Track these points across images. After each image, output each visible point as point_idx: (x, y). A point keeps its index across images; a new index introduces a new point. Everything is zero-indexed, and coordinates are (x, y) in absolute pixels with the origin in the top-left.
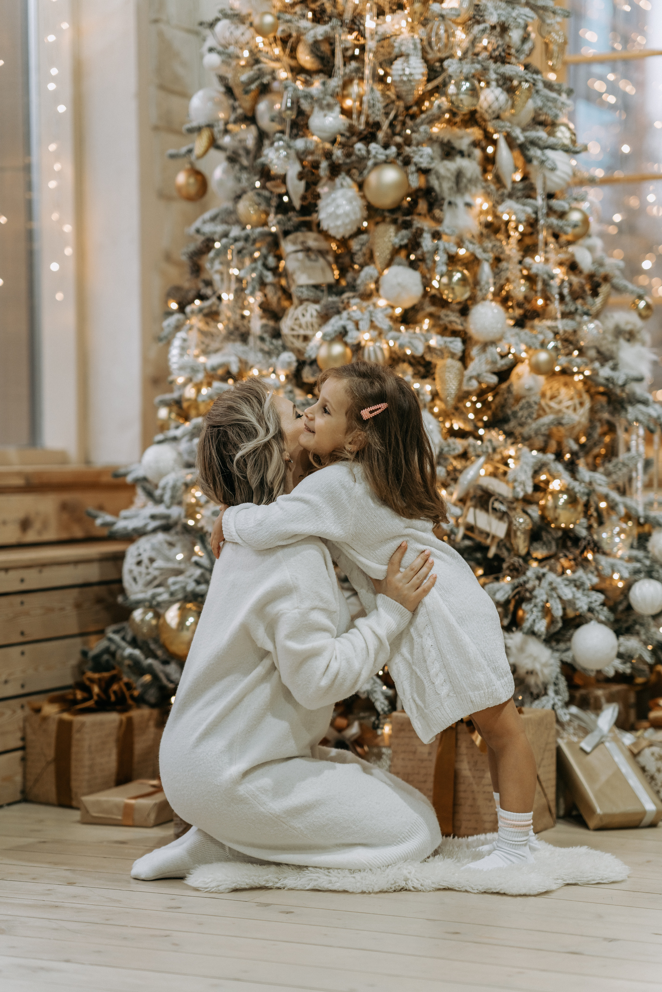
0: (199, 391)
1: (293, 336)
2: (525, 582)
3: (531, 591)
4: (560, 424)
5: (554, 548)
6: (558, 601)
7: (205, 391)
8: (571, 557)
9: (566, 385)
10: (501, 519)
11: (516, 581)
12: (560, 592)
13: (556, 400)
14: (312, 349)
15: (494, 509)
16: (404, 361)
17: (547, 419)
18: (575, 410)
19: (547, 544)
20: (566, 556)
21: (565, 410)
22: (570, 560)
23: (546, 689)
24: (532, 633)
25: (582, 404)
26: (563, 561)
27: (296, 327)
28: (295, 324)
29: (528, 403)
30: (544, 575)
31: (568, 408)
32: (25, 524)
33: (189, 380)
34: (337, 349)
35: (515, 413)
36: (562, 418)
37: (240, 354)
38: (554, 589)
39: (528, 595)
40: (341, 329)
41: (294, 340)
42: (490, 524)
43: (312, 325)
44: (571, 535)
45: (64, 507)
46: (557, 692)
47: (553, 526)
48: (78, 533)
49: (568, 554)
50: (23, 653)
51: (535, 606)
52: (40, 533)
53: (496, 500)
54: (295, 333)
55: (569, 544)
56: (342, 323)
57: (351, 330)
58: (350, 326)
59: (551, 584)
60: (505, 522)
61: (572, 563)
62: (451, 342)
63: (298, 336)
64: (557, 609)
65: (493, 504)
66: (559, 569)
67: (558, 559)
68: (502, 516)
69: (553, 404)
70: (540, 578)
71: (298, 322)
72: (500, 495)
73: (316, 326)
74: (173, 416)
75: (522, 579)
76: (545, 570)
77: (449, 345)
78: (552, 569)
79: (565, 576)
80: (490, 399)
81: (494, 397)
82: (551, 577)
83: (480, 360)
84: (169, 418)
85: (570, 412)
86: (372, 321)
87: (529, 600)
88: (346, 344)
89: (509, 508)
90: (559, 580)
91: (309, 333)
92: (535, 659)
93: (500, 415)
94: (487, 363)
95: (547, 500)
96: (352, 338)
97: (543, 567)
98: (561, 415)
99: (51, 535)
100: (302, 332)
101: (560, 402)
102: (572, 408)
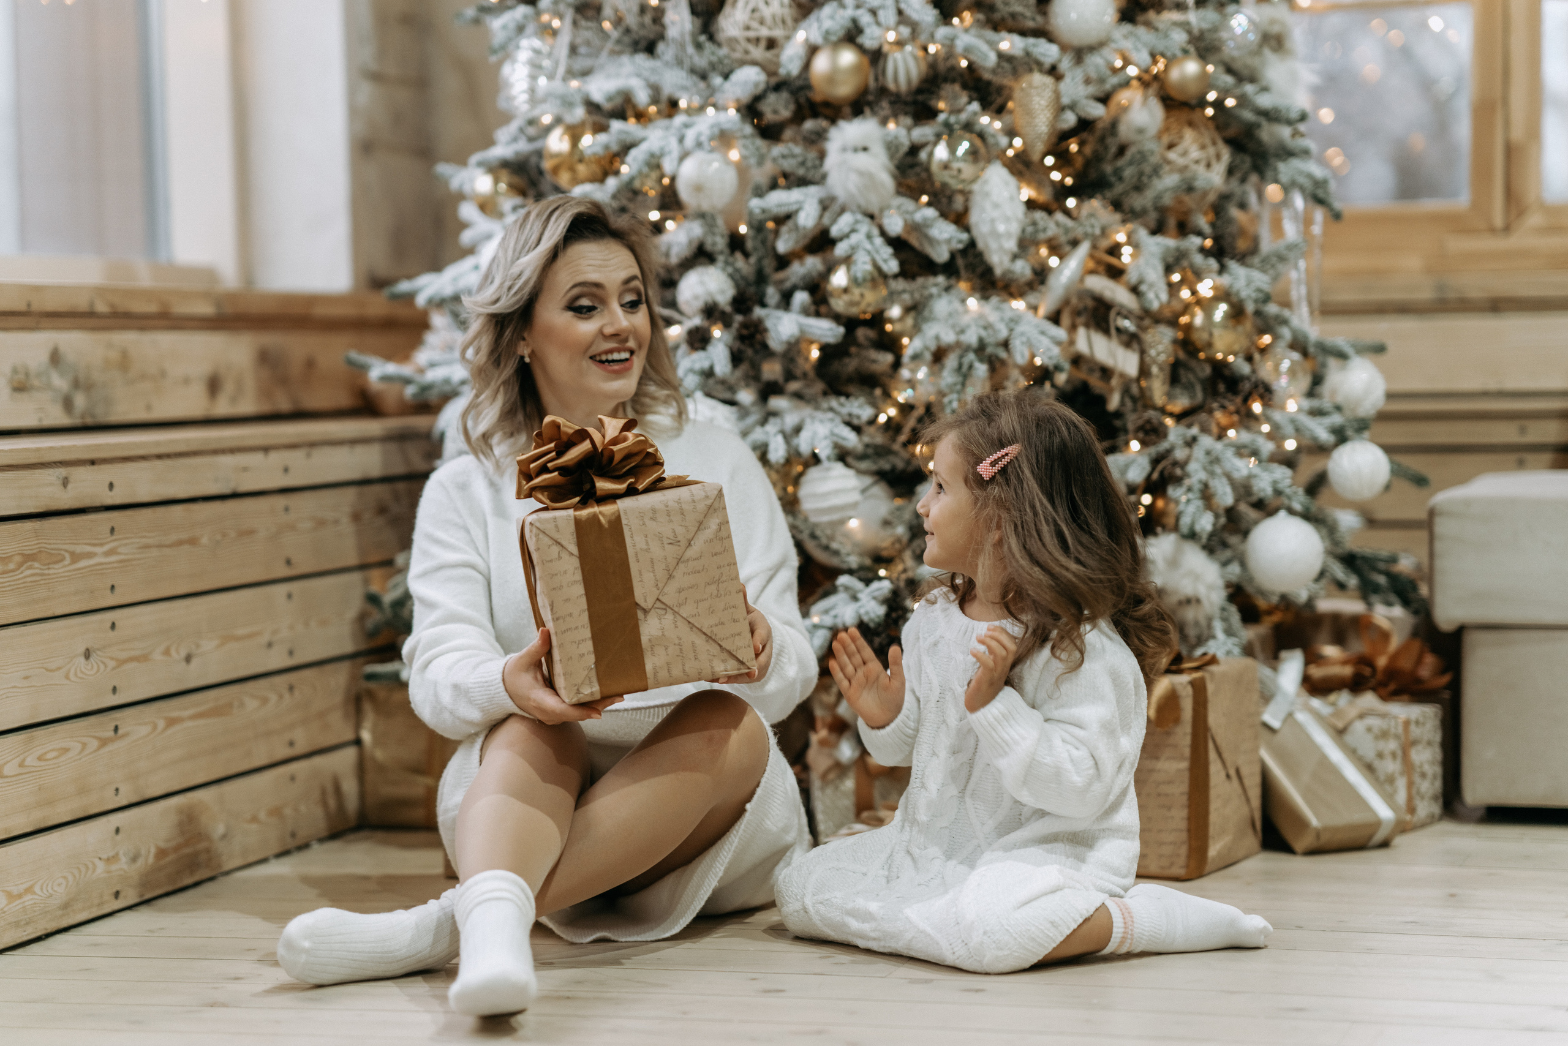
0: (575, 140)
1: (749, 40)
2: (1169, 451)
3: (1183, 465)
4: (1190, 189)
5: (1200, 396)
6: (1225, 480)
7: (587, 140)
8: (1232, 408)
9: (1191, 124)
10: (1127, 345)
11: (1153, 450)
12: (1228, 466)
13: (1179, 149)
14: (791, 60)
15: (1119, 330)
16: (953, 81)
17: (1169, 181)
18: (1208, 165)
19: (1189, 388)
20: (1223, 407)
21: (1194, 167)
22: (1231, 413)
23: (1209, 626)
24: (1192, 536)
25: (1218, 157)
26: (1219, 415)
27: (755, 24)
28: (752, 18)
29: (1140, 152)
30: (1194, 439)
31: (1197, 162)
32: (214, 385)
33: (558, 121)
34: (848, 57)
35: (1118, 173)
36: (1194, 178)
37: (646, 74)
38: (1217, 460)
39: (1178, 472)
40: (849, 24)
41: (751, 48)
42: (1113, 356)
43: (784, 22)
44: (1227, 372)
45: (264, 358)
46: (1229, 632)
47: (1202, 355)
48: (284, 405)
49: (1227, 403)
50: (290, 596)
51: (1189, 489)
52: (234, 400)
53: (1119, 314)
54: (752, 34)
55: (1222, 387)
56: (849, 12)
57: (869, 24)
58: (865, 19)
59: (1208, 453)
60: (1134, 350)
61: (1235, 418)
62: (1034, 45)
63: (757, 40)
64: (1225, 494)
65: (1115, 320)
66: (1215, 429)
67: (1210, 412)
68: (1131, 340)
69: (1172, 155)
70: (1191, 442)
71: (757, 15)
72: (1122, 306)
73: (789, 22)
74: (503, 186)
75: (1164, 446)
76: (1195, 430)
77: (1031, 49)
78: (1205, 430)
79: (1225, 441)
80: (1074, 147)
81: (1081, 144)
82: (1206, 441)
83: (1073, 79)
84: (496, 192)
85: (1201, 169)
86: (900, 12)
87: (1178, 481)
88: (861, 49)
89: (1139, 327)
90: (1219, 446)
91: (778, 33)
92: (1197, 577)
93: (1093, 175)
94: (1087, 81)
95: (1193, 316)
96: (872, 39)
97: (1189, 426)
98: (1188, 175)
99: (247, 407)
100: (764, 32)
101: (1185, 154)
102: (1203, 163)
